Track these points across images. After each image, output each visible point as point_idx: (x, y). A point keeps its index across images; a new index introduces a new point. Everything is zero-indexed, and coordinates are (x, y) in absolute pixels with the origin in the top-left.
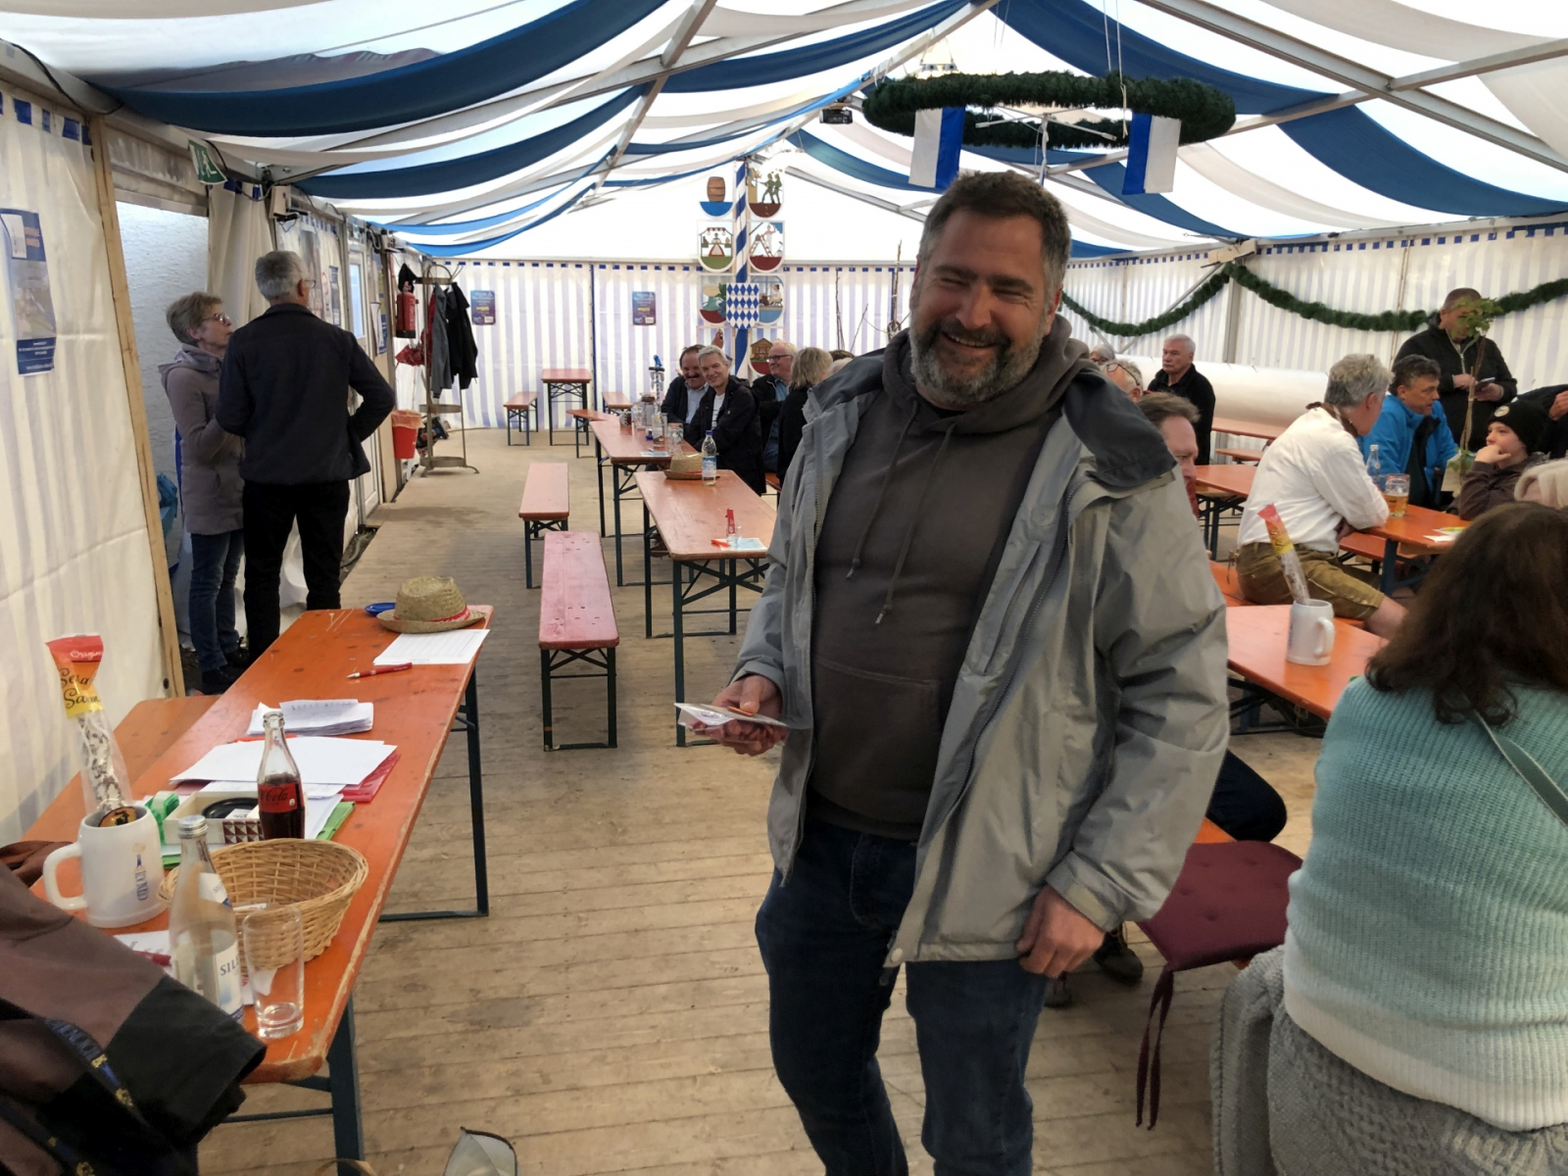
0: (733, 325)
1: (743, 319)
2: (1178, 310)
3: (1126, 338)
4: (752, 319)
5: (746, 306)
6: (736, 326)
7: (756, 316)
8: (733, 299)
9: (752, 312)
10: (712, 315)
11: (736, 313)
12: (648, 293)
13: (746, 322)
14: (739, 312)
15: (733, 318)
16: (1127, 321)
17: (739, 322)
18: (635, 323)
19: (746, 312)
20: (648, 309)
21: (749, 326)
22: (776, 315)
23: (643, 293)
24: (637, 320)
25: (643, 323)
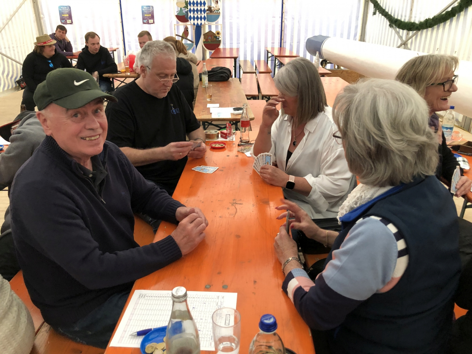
0: (192, 23)
1: (198, 20)
2: (447, 12)
3: (411, 32)
4: (203, 20)
5: (199, 13)
6: (194, 24)
7: (205, 18)
8: (192, 9)
9: (203, 16)
10: (182, 18)
11: (194, 16)
12: (149, 6)
13: (199, 22)
14: (196, 16)
15: (192, 20)
16: (412, 21)
17: (196, 22)
18: (144, 23)
19: (199, 16)
20: (150, 15)
21: (201, 24)
22: (218, 17)
23: (147, 6)
24: (145, 21)
25: (148, 23)
